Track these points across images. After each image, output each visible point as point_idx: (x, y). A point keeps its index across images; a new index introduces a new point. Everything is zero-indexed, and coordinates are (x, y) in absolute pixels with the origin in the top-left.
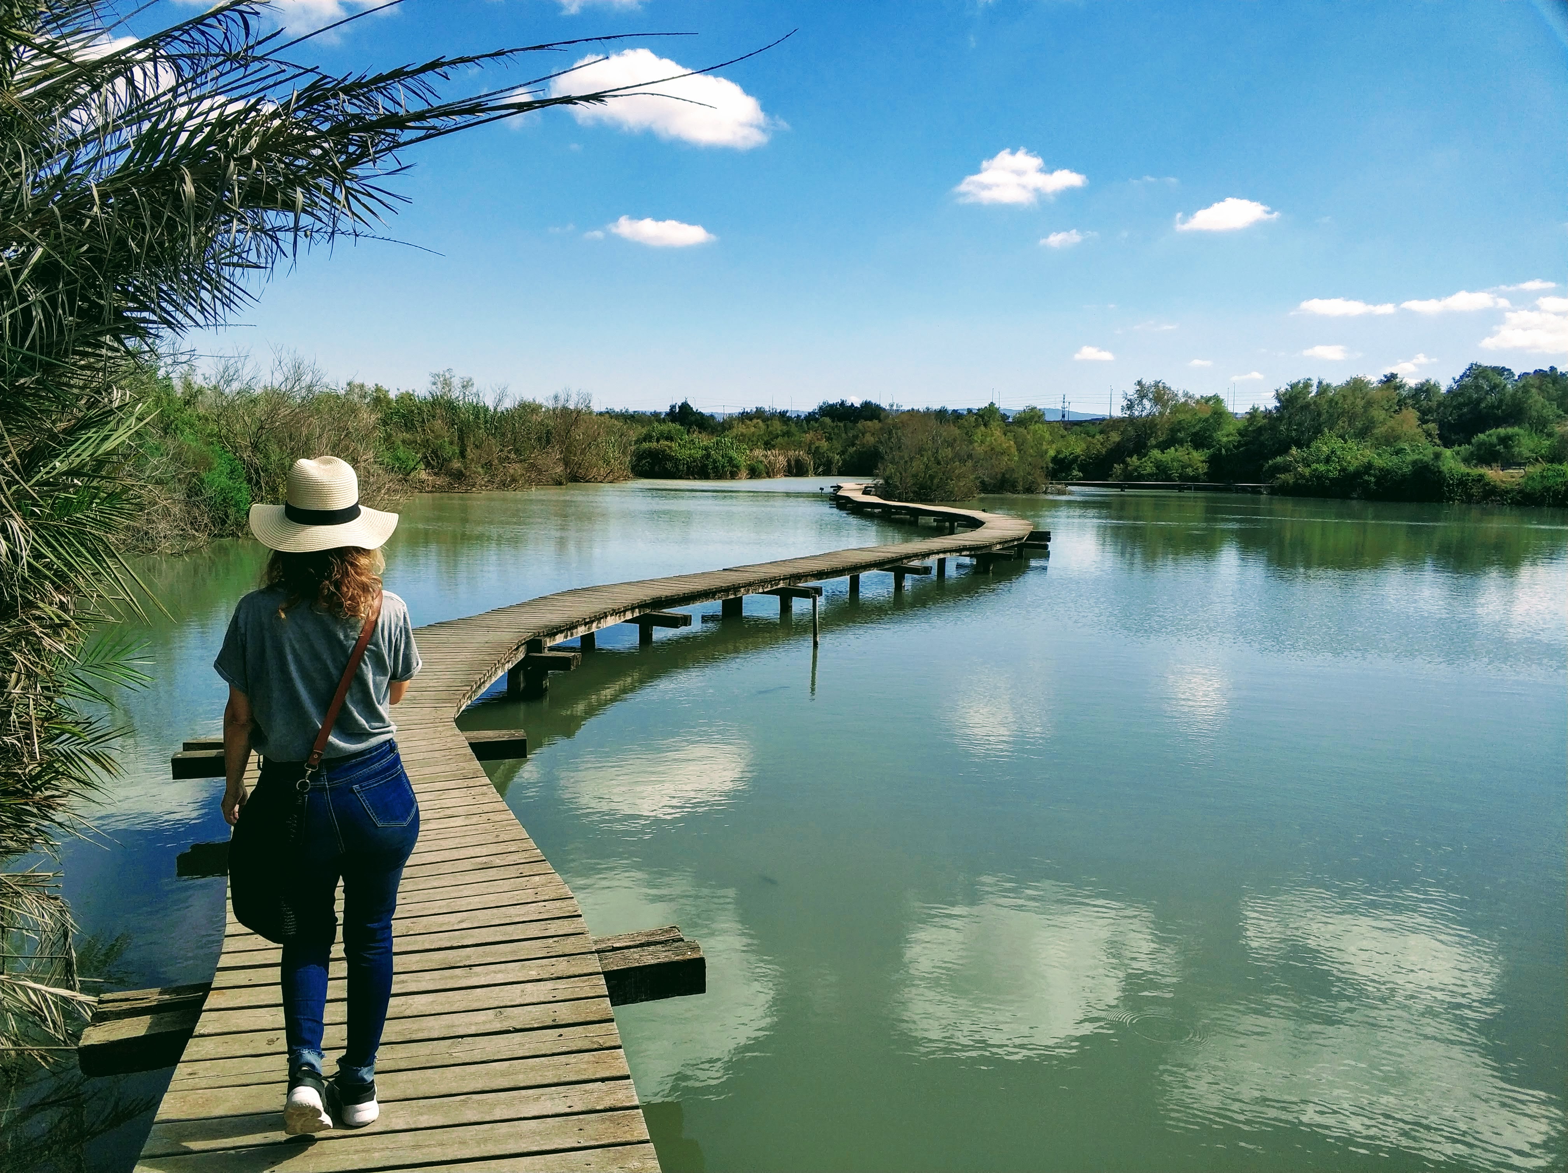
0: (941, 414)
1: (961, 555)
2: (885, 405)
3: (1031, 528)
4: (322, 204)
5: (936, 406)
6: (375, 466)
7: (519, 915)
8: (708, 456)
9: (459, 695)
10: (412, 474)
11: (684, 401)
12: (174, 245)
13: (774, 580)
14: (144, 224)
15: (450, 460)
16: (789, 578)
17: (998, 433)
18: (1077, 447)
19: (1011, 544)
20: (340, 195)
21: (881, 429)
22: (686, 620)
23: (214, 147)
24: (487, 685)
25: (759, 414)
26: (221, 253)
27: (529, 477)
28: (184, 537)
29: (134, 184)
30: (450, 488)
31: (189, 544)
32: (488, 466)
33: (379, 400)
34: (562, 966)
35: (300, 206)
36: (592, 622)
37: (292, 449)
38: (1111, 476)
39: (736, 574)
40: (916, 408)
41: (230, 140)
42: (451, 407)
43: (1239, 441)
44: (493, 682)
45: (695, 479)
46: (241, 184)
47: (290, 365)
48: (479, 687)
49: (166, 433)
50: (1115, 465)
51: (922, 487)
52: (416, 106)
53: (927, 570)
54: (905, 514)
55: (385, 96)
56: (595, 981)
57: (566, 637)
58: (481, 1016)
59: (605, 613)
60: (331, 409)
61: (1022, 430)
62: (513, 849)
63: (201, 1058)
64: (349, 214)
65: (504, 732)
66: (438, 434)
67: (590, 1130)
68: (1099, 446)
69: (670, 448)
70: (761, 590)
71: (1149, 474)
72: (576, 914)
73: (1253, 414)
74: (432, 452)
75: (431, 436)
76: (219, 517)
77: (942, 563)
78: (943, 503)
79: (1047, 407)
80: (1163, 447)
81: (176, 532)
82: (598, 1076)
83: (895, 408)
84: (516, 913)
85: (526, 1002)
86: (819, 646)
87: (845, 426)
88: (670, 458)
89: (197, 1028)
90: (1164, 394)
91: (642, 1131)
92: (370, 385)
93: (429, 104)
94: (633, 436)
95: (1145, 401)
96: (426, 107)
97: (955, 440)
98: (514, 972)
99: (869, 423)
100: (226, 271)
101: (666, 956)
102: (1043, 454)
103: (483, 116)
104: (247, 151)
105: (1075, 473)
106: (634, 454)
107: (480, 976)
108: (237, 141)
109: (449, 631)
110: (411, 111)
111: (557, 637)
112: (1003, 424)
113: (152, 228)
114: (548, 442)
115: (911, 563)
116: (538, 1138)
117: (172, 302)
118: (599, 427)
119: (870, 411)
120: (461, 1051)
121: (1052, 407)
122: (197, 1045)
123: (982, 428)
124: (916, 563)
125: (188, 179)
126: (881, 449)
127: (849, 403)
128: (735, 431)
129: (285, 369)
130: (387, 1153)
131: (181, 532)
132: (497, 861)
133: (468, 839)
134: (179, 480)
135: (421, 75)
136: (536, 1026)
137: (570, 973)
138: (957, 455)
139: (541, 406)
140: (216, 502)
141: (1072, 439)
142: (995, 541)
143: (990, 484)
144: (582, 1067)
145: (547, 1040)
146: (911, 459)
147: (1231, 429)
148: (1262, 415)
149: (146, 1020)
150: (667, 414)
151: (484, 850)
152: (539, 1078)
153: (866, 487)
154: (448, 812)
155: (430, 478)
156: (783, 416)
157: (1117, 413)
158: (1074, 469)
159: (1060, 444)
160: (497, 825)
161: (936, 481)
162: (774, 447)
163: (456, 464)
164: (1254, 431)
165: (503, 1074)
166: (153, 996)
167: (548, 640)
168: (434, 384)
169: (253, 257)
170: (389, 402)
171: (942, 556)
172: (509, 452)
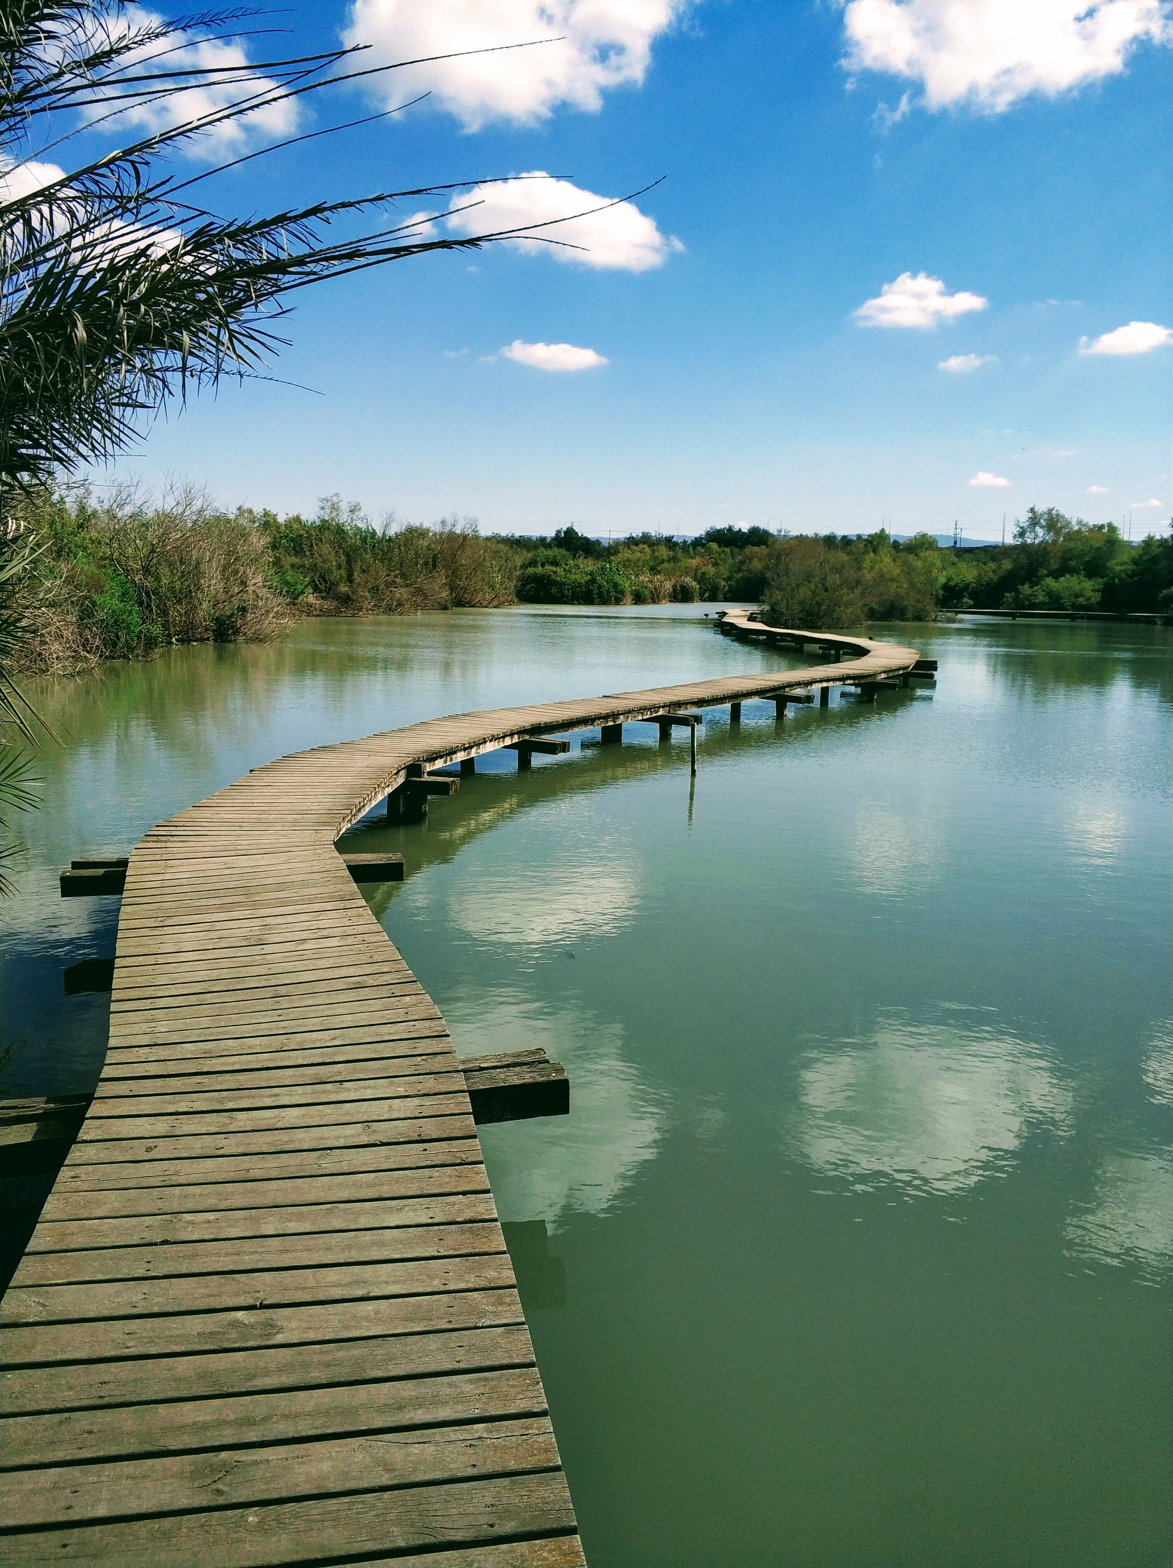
0: (830, 541)
1: (844, 684)
2: (773, 530)
3: (917, 657)
4: (208, 346)
5: (824, 532)
6: (265, 590)
7: (390, 1034)
8: (593, 581)
9: (339, 818)
10: (300, 598)
11: (569, 525)
12: (67, 386)
13: (655, 708)
14: (39, 366)
15: (338, 584)
16: (669, 706)
17: (887, 560)
18: (968, 573)
19: (896, 673)
20: (225, 337)
21: (768, 555)
22: (564, 747)
23: (105, 292)
24: (367, 809)
25: (646, 539)
26: (111, 394)
27: (415, 601)
28: (76, 658)
29: (29, 328)
30: (337, 612)
31: (80, 666)
32: (375, 590)
33: (268, 523)
34: (429, 1084)
35: (187, 348)
36: (471, 747)
37: (183, 572)
38: (1002, 604)
39: (616, 701)
40: (804, 534)
41: (120, 284)
42: (339, 530)
43: (1134, 571)
44: (372, 806)
45: (580, 604)
46: (129, 328)
47: (181, 490)
48: (359, 810)
49: (60, 556)
50: (1006, 594)
51: (809, 614)
52: (299, 250)
53: (809, 699)
54: (791, 641)
55: (268, 240)
56: (460, 1098)
57: (446, 762)
58: (349, 1130)
59: (484, 739)
60: (221, 533)
61: (911, 557)
62: (386, 970)
63: (83, 1162)
64: (234, 356)
65: (382, 855)
66: (325, 557)
67: (450, 1241)
68: (991, 575)
69: (555, 573)
70: (640, 718)
71: (1041, 603)
72: (444, 1033)
73: (1149, 543)
74: (320, 576)
75: (319, 560)
76: (111, 639)
77: (825, 692)
78: (832, 630)
79: (939, 533)
80: (1057, 574)
81: (68, 653)
82: (460, 1189)
83: (783, 533)
84: (387, 1032)
85: (393, 1117)
86: (697, 773)
87: (731, 551)
88: (555, 583)
89: (80, 1135)
90: (1058, 521)
91: (499, 1242)
92: (258, 510)
93: (311, 248)
94: (519, 561)
95: (1038, 529)
96: (308, 251)
97: (843, 567)
98: (383, 1088)
99: (756, 549)
100: (117, 412)
101: (531, 1077)
102: (932, 582)
103: (363, 261)
104: (136, 296)
105: (965, 600)
106: (519, 579)
107: (351, 1091)
108: (126, 286)
109: (331, 755)
110: (294, 256)
111: (436, 762)
112: (893, 551)
113: (47, 370)
114: (435, 565)
115: (793, 692)
116: (400, 1246)
117: (62, 439)
118: (485, 551)
119: (758, 537)
120: (329, 1163)
121: (944, 533)
122: (80, 1150)
123: (872, 555)
124: (799, 692)
125: (80, 325)
126: (768, 575)
127: (736, 529)
128: (620, 557)
129: (176, 493)
130: (256, 1257)
131: (73, 654)
132: (370, 981)
133: (343, 959)
134: (72, 602)
135: (303, 220)
136: (402, 1140)
137: (437, 1091)
138: (845, 582)
139: (428, 530)
140: (107, 624)
141: (963, 566)
142: (879, 670)
143: (879, 612)
144: (444, 1179)
145: (413, 1154)
146: (798, 586)
147: (1125, 557)
148: (1157, 544)
149: (33, 1126)
150: (553, 539)
151: (358, 971)
152: (403, 1190)
153: (752, 614)
154: (325, 933)
155: (318, 602)
156: (669, 542)
157: (1010, 540)
158: (965, 597)
159: (951, 571)
160: (371, 946)
161: (823, 607)
162: (659, 572)
163: (343, 588)
164: (1147, 560)
165: (369, 1185)
166: (39, 1104)
167: (428, 765)
168: (323, 508)
169: (141, 398)
170: (278, 526)
171: (825, 684)
172: (396, 576)
